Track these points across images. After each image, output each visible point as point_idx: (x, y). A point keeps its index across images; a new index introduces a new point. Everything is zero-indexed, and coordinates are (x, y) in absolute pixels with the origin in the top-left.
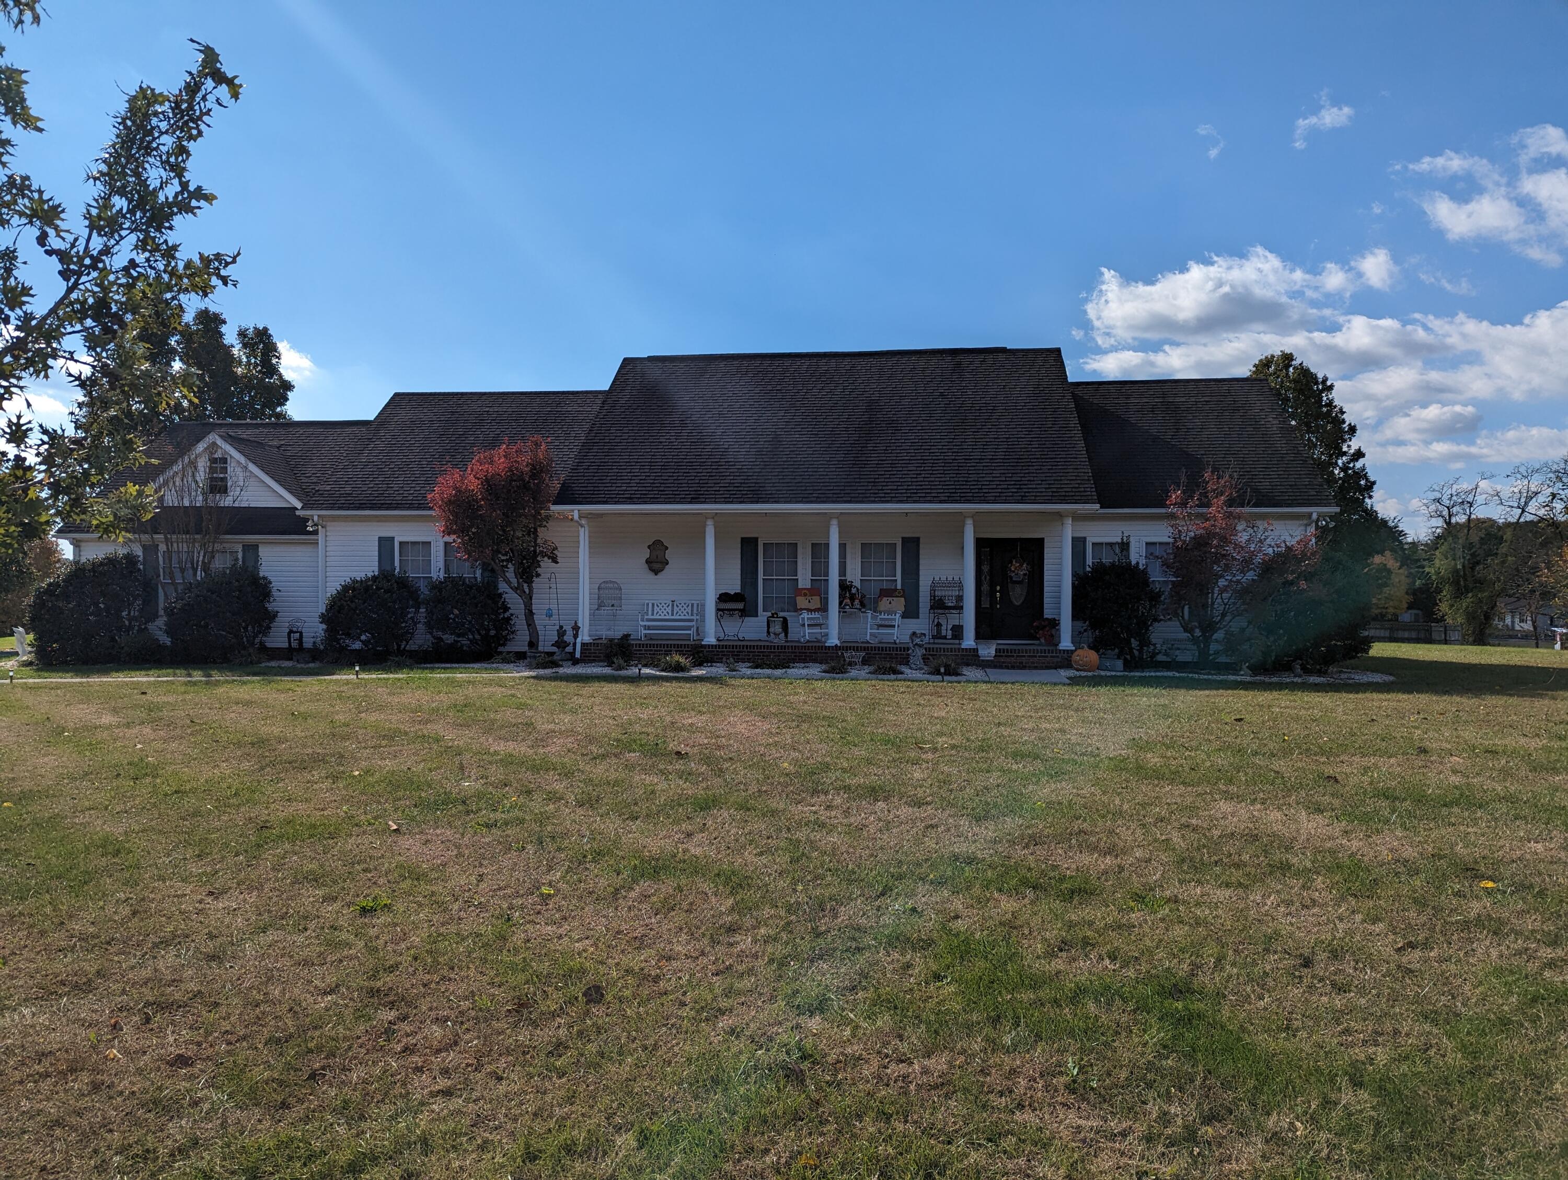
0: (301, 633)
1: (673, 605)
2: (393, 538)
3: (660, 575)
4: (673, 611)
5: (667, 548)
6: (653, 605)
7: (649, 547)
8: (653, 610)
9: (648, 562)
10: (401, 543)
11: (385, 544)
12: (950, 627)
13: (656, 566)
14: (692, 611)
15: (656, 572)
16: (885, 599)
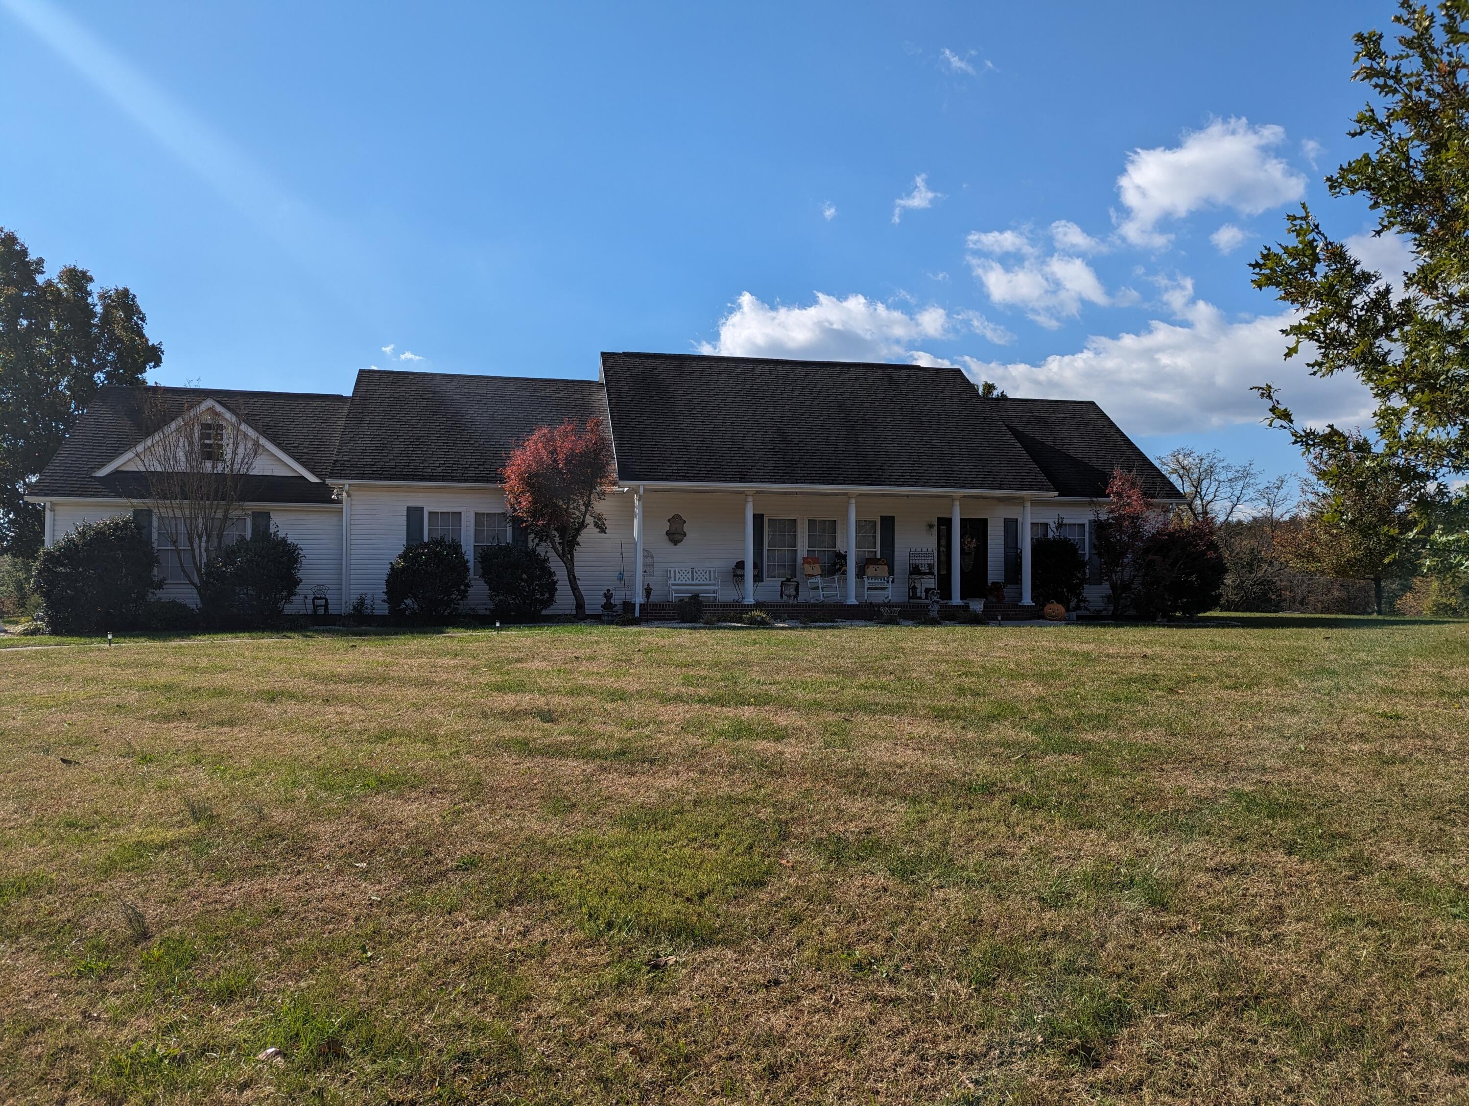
0: (326, 600)
1: (692, 572)
2: (422, 508)
3: (679, 545)
4: (693, 577)
5: (685, 522)
6: (675, 571)
7: (669, 521)
8: (675, 577)
9: (667, 533)
10: (430, 513)
11: (414, 515)
12: (923, 590)
13: (677, 537)
14: (710, 577)
15: (676, 543)
16: (871, 566)
